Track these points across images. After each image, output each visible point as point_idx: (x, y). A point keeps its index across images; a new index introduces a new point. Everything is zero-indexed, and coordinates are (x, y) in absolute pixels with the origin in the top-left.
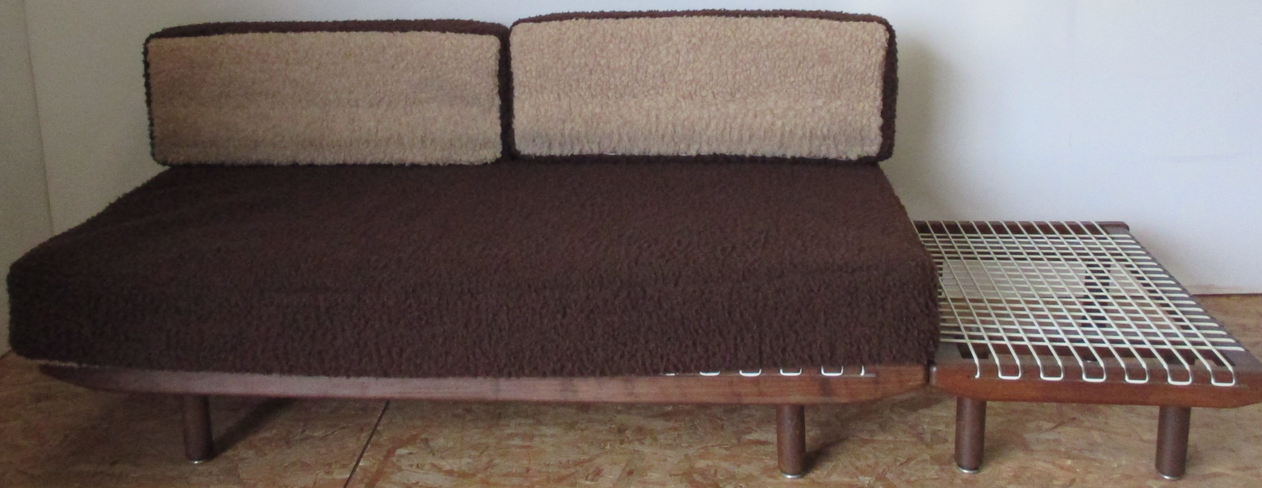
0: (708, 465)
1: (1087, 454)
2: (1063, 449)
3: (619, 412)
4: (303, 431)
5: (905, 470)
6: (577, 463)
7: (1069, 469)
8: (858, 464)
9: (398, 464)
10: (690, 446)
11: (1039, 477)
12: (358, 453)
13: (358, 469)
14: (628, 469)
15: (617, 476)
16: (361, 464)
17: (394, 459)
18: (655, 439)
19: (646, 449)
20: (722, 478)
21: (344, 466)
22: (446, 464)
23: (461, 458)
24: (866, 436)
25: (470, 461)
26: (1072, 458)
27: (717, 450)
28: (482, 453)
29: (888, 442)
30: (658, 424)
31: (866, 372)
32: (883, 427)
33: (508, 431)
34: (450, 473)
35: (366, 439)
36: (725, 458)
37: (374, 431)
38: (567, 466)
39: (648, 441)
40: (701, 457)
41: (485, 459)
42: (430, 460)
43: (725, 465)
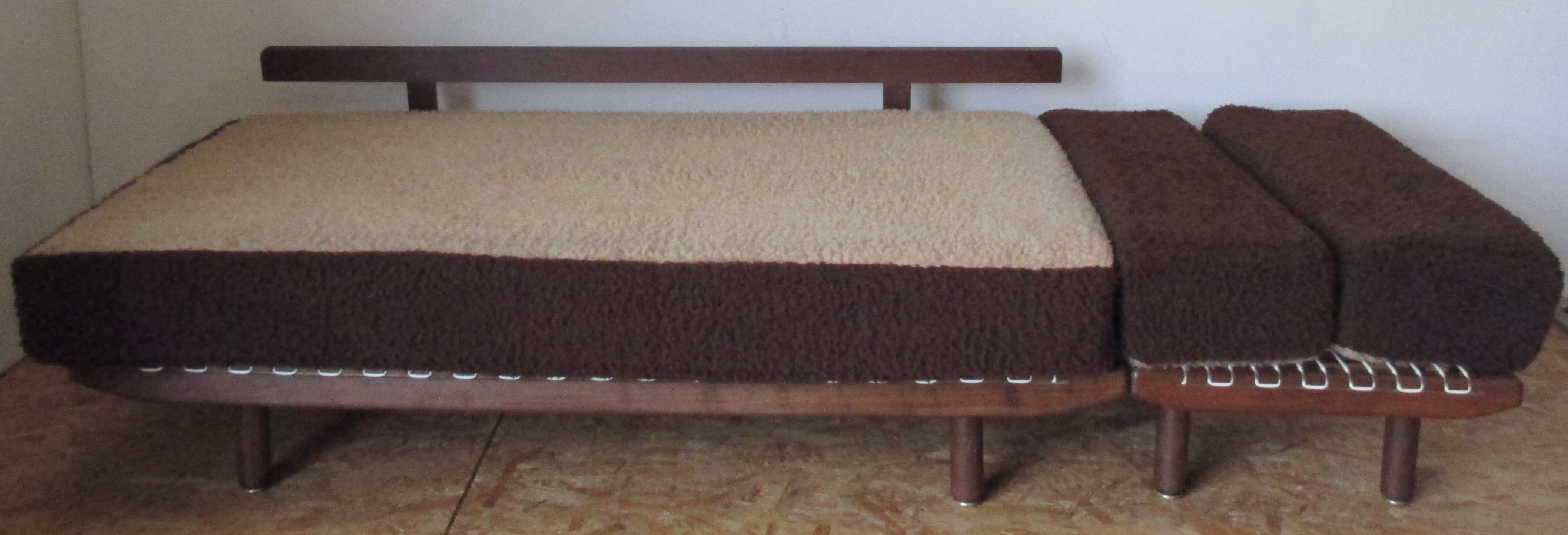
0: (884, 486)
1: (1320, 479)
2: (1293, 474)
3: (778, 425)
4: (405, 442)
5: (1112, 495)
6: (730, 483)
7: (1298, 495)
8: (1057, 486)
9: (521, 480)
10: (862, 464)
11: (1265, 503)
12: (473, 467)
13: (473, 486)
14: (790, 490)
15: (779, 496)
16: (476, 480)
17: (515, 475)
18: (820, 456)
19: (812, 468)
20: (900, 500)
21: (457, 482)
22: (578, 481)
23: (596, 474)
24: (1067, 457)
25: (605, 477)
26: (1304, 483)
27: (893, 468)
28: (619, 469)
29: (1091, 463)
30: (825, 440)
31: (1059, 379)
32: (1086, 446)
33: (647, 446)
34: (582, 491)
35: (480, 453)
36: (905, 479)
37: (489, 445)
38: (719, 485)
39: (814, 458)
40: (877, 477)
41: (622, 477)
42: (557, 476)
43: (904, 486)
